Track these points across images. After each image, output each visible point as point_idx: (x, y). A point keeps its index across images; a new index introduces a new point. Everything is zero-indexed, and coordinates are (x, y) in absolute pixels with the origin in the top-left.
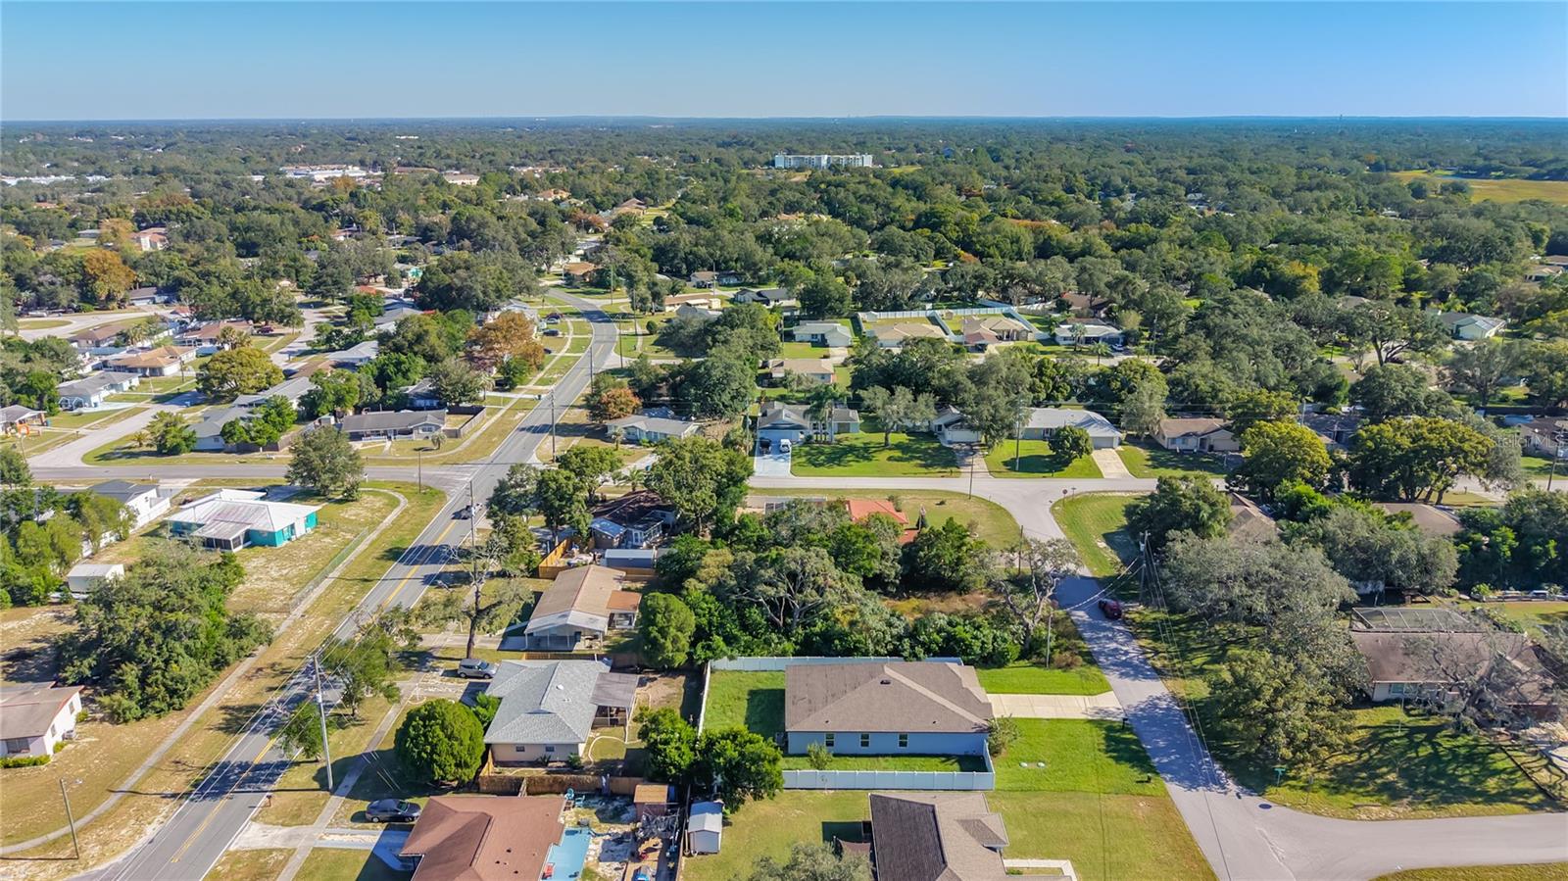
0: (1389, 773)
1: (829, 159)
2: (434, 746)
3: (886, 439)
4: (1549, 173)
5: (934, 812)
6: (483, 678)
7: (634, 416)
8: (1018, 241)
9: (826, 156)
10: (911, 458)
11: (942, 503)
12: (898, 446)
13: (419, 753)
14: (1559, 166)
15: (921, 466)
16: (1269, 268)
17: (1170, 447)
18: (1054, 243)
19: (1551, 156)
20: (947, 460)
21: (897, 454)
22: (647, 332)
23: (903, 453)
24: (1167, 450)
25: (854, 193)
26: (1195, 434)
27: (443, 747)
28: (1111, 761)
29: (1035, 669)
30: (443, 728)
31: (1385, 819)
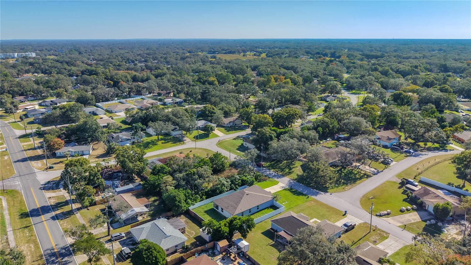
0: (342, 180)
1: (18, 55)
2: (156, 257)
3: (158, 137)
4: (228, 52)
5: (293, 217)
6: (122, 238)
7: (65, 147)
8: (126, 77)
9: (16, 54)
10: (168, 142)
11: (191, 151)
12: (162, 139)
13: (151, 261)
14: (230, 50)
15: (173, 143)
16: (202, 79)
17: (227, 126)
18: (137, 77)
19: (227, 48)
20: (178, 140)
21: (163, 141)
22: (20, 120)
23: (165, 141)
24: (226, 127)
25: (47, 66)
26: (231, 122)
27: (158, 256)
28: (297, 196)
29: (259, 183)
30: (155, 250)
31: (350, 189)
